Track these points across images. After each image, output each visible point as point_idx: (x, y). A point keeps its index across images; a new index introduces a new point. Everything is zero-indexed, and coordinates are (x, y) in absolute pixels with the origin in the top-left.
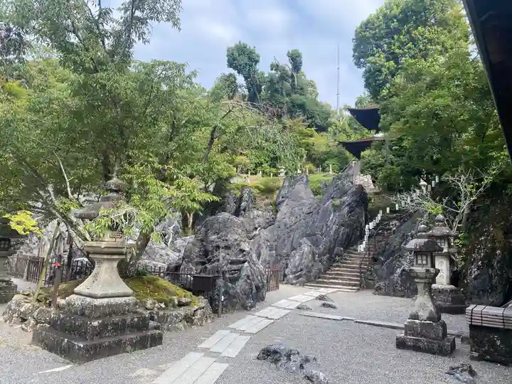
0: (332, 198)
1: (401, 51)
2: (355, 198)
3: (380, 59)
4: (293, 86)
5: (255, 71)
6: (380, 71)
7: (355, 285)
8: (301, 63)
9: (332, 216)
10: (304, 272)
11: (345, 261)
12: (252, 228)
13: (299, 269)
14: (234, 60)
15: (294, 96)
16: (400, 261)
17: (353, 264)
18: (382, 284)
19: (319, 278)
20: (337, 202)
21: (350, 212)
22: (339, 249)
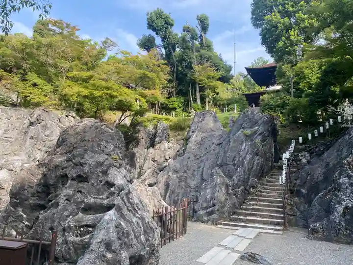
0: (243, 128)
1: (295, 9)
2: (267, 127)
3: (275, 17)
4: (201, 44)
5: (170, 33)
6: (276, 27)
7: (278, 224)
8: (208, 25)
9: (244, 145)
10: (217, 207)
11: (260, 194)
12: (163, 159)
13: (211, 204)
14: (153, 22)
15: (202, 51)
16: (337, 196)
17: (270, 197)
18: (318, 224)
19: (234, 213)
20: (248, 132)
21: (263, 141)
22: (253, 180)
